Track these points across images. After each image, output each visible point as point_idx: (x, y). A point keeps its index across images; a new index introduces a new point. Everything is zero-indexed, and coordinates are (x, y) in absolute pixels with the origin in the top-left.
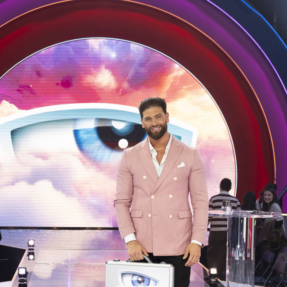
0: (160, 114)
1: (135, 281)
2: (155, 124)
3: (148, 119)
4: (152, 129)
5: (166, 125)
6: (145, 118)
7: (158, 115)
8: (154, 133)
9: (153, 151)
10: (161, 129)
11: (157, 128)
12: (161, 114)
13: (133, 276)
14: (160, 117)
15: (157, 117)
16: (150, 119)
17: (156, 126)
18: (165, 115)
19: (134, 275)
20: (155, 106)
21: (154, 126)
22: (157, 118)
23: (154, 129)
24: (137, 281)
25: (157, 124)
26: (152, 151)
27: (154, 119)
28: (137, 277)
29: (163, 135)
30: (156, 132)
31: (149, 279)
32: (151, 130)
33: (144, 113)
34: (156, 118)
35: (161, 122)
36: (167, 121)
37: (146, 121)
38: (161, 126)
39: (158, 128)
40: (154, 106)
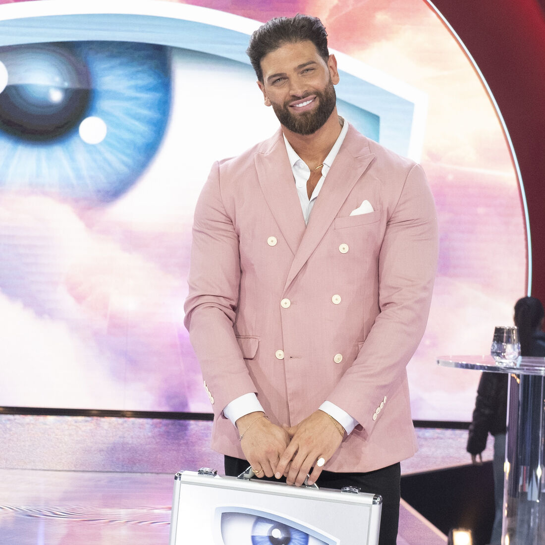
0: (309, 60)
1: (262, 537)
2: (299, 92)
3: (279, 79)
4: (291, 106)
5: (331, 92)
6: (270, 78)
7: (304, 65)
8: (300, 117)
9: (300, 168)
10: (317, 103)
11: (306, 101)
12: (313, 62)
13: (256, 523)
14: (313, 69)
15: (305, 69)
16: (285, 78)
17: (304, 98)
18: (326, 62)
19: (260, 519)
20: (294, 39)
21: (296, 98)
22: (302, 72)
23: (298, 104)
24: (267, 539)
25: (306, 89)
26: (296, 167)
27: (294, 77)
28: (270, 526)
29: (325, 121)
30: (305, 114)
31: (306, 536)
32: (290, 109)
33: (264, 63)
34: (300, 75)
35: (316, 83)
36: (333, 78)
37: (272, 86)
38: (318, 94)
39: (308, 102)
40: (290, 40)
